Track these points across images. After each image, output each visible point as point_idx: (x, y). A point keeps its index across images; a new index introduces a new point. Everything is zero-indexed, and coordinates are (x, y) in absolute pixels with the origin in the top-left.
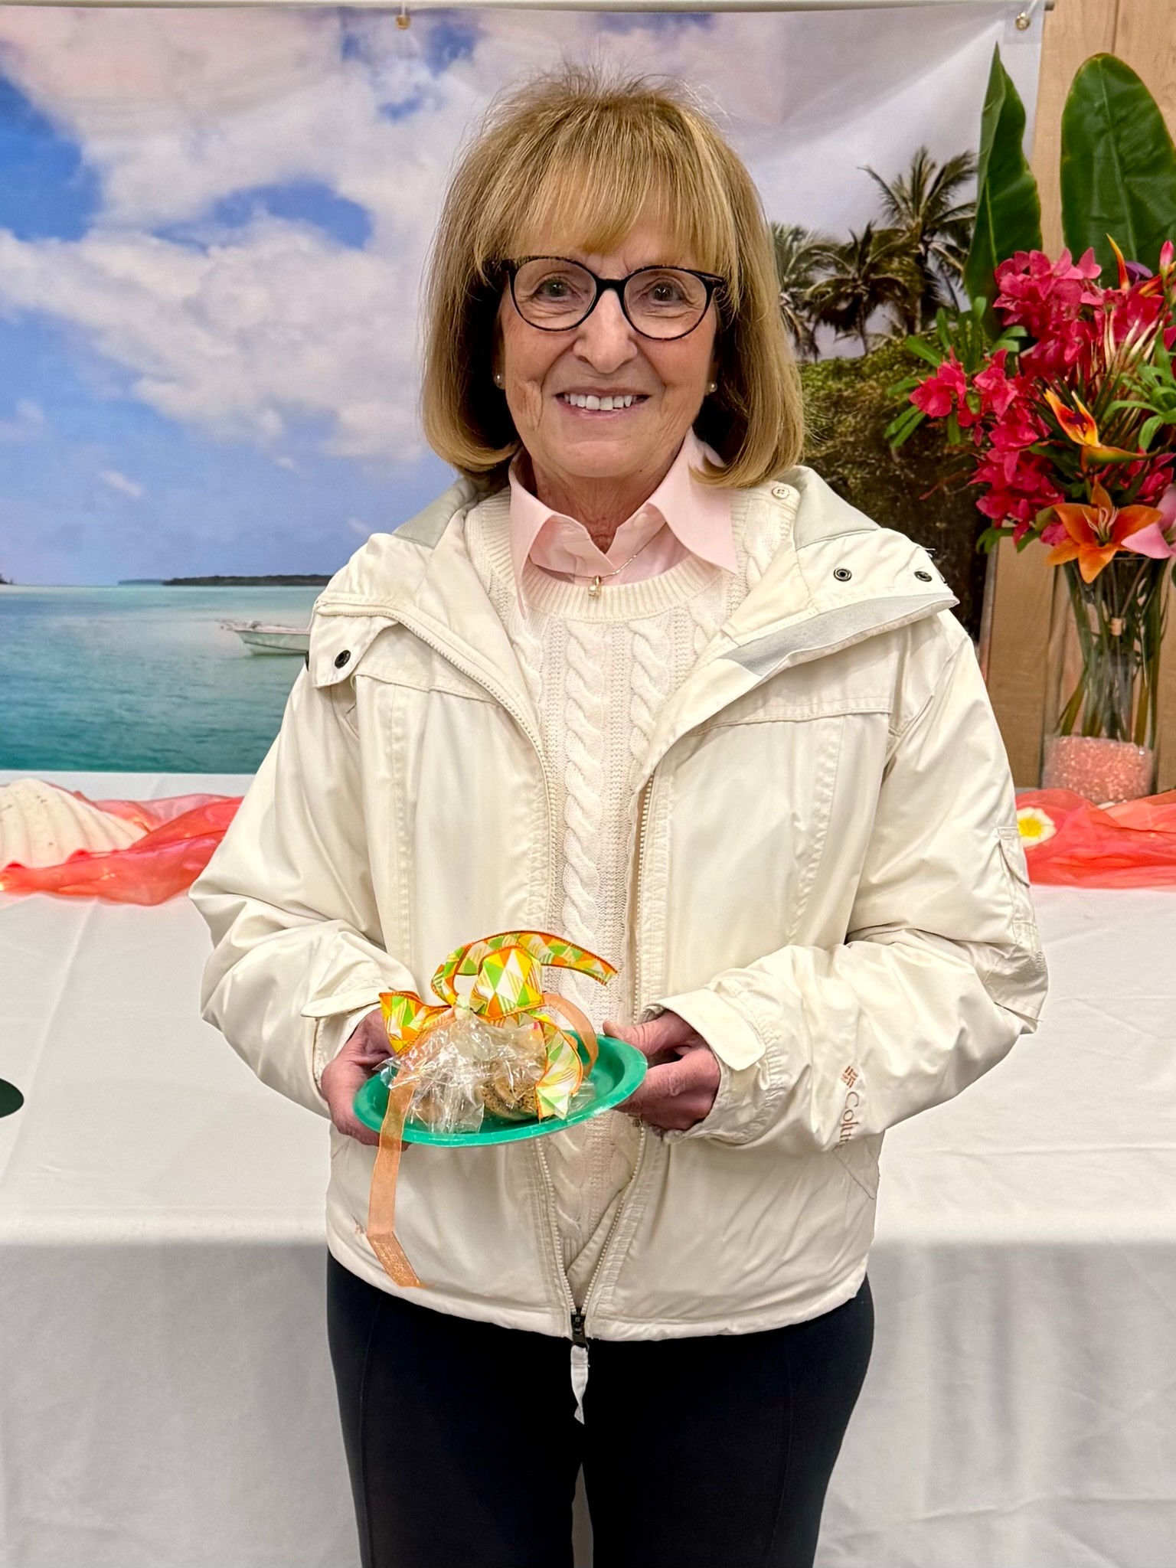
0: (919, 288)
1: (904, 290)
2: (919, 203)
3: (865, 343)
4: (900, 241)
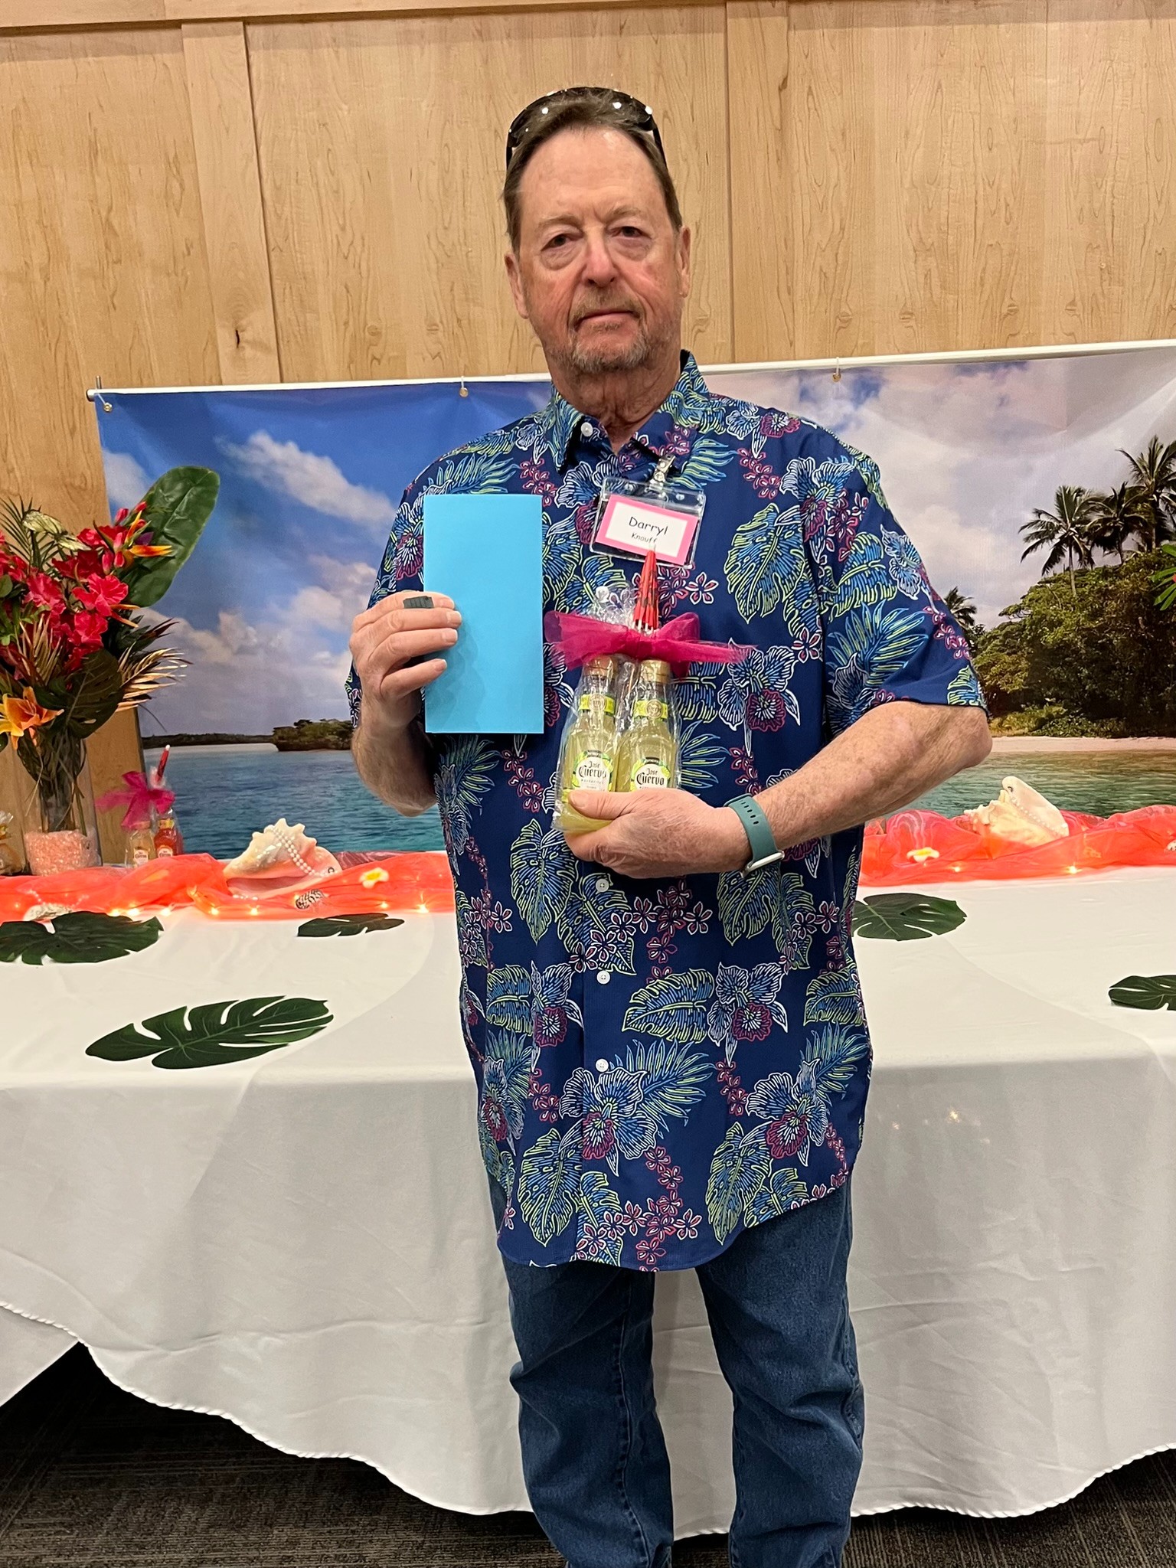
0: (1153, 522)
1: (1145, 524)
2: (1153, 470)
3: (1122, 556)
4: (1142, 494)
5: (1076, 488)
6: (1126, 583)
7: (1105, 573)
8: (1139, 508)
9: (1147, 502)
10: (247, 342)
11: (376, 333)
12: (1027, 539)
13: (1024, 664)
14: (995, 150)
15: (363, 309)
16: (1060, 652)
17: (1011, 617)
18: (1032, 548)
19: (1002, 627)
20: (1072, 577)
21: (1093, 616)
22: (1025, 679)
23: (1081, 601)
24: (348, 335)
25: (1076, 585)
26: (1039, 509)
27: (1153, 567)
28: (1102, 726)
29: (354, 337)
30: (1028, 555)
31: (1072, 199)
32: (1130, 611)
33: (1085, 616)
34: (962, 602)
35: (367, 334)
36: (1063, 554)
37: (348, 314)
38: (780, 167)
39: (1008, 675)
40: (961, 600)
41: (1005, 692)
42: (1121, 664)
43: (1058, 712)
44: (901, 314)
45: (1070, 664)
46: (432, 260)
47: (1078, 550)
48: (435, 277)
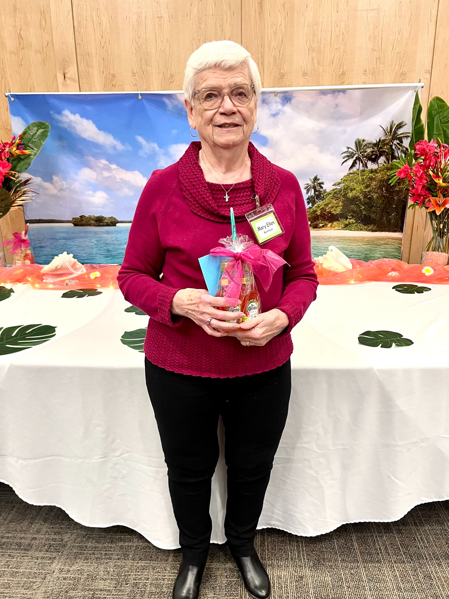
0: (390, 153)
1: (387, 153)
2: (391, 133)
3: (378, 165)
4: (387, 142)
5: (363, 139)
6: (379, 175)
7: (372, 171)
8: (385, 147)
9: (388, 145)
10: (68, 78)
11: (114, 76)
12: (344, 158)
13: (341, 204)
14: (339, 12)
15: (109, 67)
16: (355, 199)
17: (337, 186)
18: (345, 161)
19: (333, 190)
20: (360, 172)
21: (367, 187)
22: (341, 209)
23: (363, 181)
24: (104, 77)
25: (361, 175)
26: (348, 147)
27: (389, 170)
28: (368, 227)
29: (106, 77)
30: (344, 164)
31: (367, 31)
32: (380, 186)
33: (364, 187)
34: (319, 180)
35: (110, 76)
36: (356, 164)
37: (104, 68)
38: (260, 17)
39: (335, 208)
40: (318, 180)
41: (333, 214)
42: (376, 205)
43: (352, 222)
44: (303, 73)
45: (357, 204)
46: (134, 49)
47: (362, 162)
48: (135, 55)
